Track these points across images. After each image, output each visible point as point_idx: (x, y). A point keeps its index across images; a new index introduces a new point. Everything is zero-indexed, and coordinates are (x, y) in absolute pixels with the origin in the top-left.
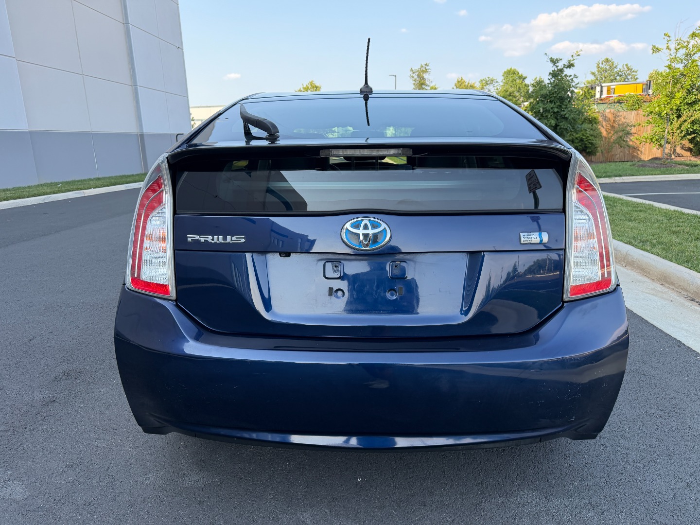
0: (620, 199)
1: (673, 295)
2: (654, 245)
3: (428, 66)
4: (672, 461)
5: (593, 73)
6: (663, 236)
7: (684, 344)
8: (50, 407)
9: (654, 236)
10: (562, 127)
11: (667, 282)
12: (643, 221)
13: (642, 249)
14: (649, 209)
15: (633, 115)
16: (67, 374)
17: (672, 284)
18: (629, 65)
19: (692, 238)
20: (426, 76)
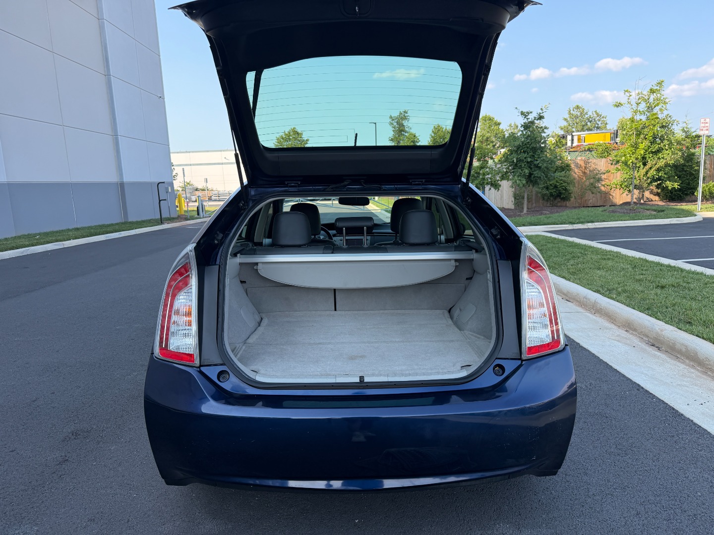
0: (591, 247)
1: (636, 341)
2: (620, 293)
3: (407, 113)
4: (626, 493)
5: (566, 119)
6: (628, 284)
7: (642, 388)
8: (64, 466)
9: (619, 284)
10: (536, 175)
11: (630, 328)
12: (609, 270)
13: (609, 298)
14: (617, 256)
15: (602, 163)
16: (75, 434)
17: (635, 330)
18: (598, 112)
19: (653, 286)
20: (405, 123)
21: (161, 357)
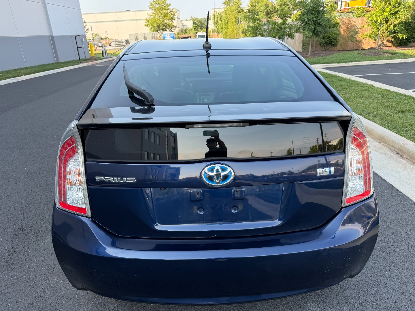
0: (353, 81)
1: (387, 151)
2: (375, 116)
4: (393, 275)
6: (380, 109)
7: (395, 188)
8: (13, 256)
9: (374, 109)
11: (383, 141)
12: (367, 98)
13: (368, 119)
14: (371, 88)
15: (360, 20)
17: (386, 142)
19: (397, 110)
21: (60, 207)
